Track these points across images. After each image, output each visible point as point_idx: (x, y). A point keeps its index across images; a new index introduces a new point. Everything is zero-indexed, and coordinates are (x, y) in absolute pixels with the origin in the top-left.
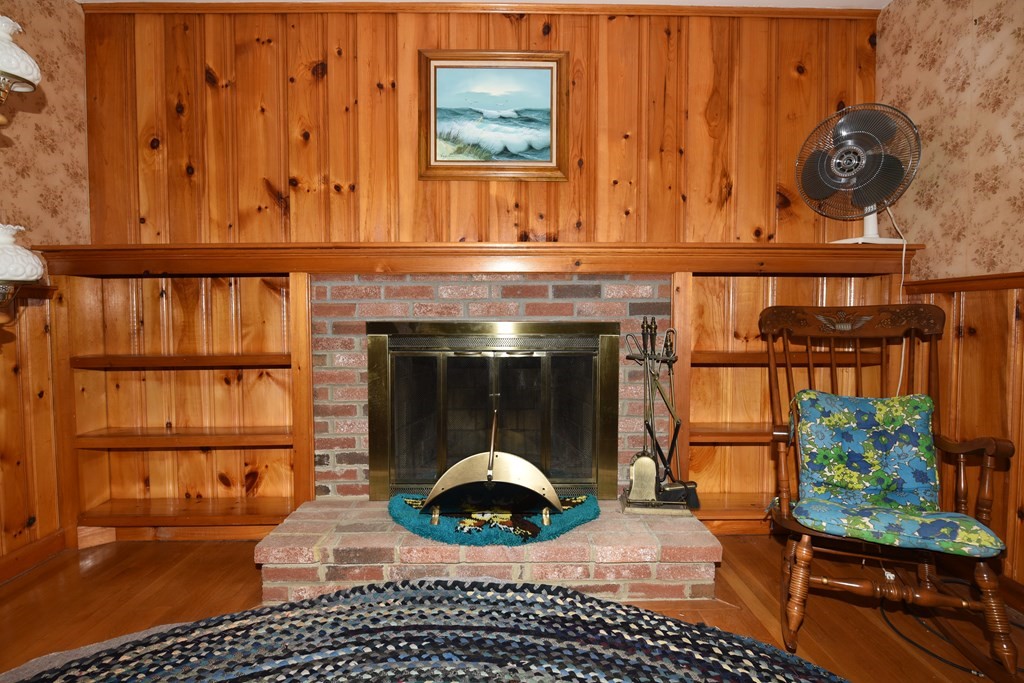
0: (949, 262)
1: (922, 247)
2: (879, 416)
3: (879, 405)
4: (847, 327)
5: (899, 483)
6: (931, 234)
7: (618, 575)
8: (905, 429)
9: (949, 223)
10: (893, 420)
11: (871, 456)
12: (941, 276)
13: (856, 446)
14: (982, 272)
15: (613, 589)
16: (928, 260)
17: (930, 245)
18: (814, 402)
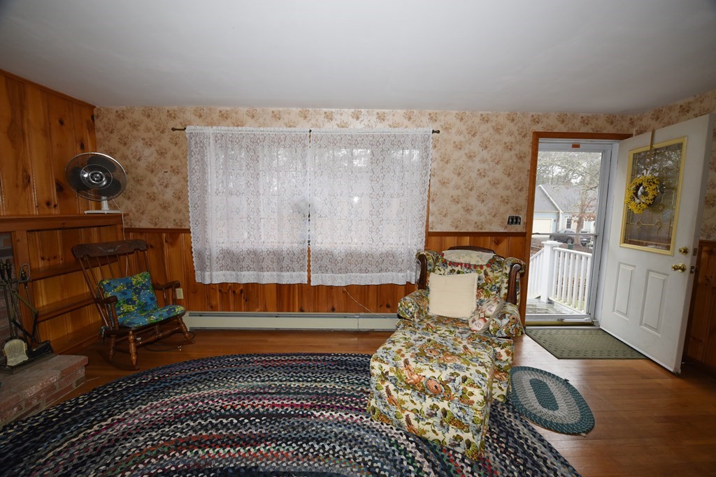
0: (140, 222)
1: (128, 215)
2: (134, 283)
3: (133, 279)
4: (112, 251)
5: (146, 304)
6: (131, 210)
7: (39, 398)
8: (144, 285)
9: (138, 207)
10: (139, 283)
11: (135, 298)
12: (137, 227)
13: (129, 296)
14: (152, 227)
15: (37, 407)
16: (131, 220)
17: (131, 214)
18: (109, 284)
